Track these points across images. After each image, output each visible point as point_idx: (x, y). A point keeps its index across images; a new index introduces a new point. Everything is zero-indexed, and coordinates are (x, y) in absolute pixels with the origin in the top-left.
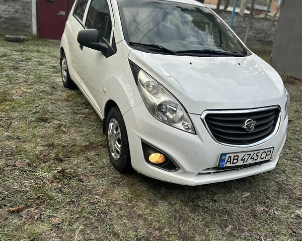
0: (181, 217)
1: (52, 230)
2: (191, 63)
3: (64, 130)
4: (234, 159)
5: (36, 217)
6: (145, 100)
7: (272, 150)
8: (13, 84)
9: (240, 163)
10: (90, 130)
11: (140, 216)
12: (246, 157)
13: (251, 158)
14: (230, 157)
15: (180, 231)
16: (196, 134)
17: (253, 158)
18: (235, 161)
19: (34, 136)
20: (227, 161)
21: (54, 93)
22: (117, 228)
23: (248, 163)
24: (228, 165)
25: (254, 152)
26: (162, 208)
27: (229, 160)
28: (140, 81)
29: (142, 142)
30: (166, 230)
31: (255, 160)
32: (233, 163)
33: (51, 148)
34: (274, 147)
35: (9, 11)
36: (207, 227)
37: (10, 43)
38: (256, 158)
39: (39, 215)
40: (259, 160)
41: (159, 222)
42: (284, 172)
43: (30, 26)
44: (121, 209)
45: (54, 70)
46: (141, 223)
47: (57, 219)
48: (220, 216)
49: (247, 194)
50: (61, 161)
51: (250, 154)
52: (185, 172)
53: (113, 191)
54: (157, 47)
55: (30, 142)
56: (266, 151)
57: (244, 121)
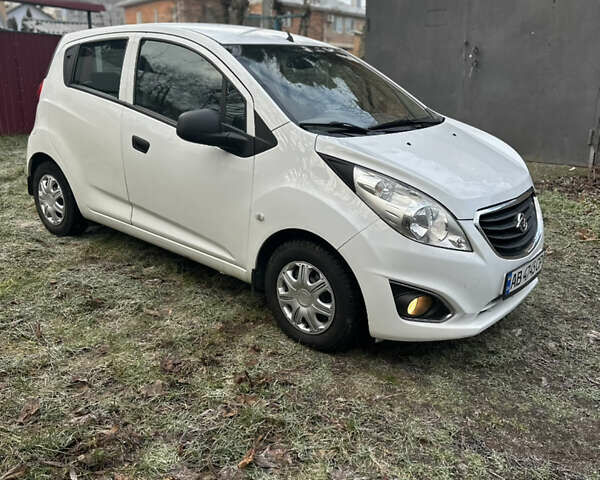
0: (476, 389)
1: (337, 468)
2: (409, 144)
4: (518, 278)
5: (289, 460)
6: (384, 217)
9: (523, 281)
11: (426, 405)
12: (527, 271)
13: (530, 272)
14: (515, 275)
15: (494, 408)
16: (472, 251)
18: (519, 281)
21: (51, 250)
24: (514, 288)
25: (533, 261)
27: (514, 281)
28: (362, 186)
29: (392, 285)
30: (477, 413)
31: (533, 272)
32: (517, 285)
36: (519, 389)
41: (457, 405)
44: (392, 406)
51: (530, 266)
52: (464, 316)
53: (352, 384)
55: (116, 350)
57: (516, 216)
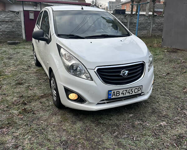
1: (13, 139)
2: (91, 42)
3: (31, 88)
4: (117, 93)
5: (5, 133)
6: (64, 63)
7: (141, 87)
8: (7, 66)
9: (121, 96)
10: (46, 88)
11: (64, 130)
12: (125, 92)
13: (128, 93)
14: (114, 92)
15: (86, 137)
16: (93, 80)
17: (129, 92)
18: (118, 95)
19: (13, 92)
20: (113, 95)
21: (29, 69)
22: (50, 137)
23: (126, 95)
24: (114, 97)
25: (129, 89)
26: (79, 125)
27: (114, 94)
28: (62, 54)
29: (64, 88)
30: (78, 137)
31: (131, 93)
32: (117, 96)
33: (21, 98)
34: (142, 86)
35: (9, 28)
36: (103, 134)
37: (10, 45)
38: (131, 92)
39: (7, 132)
40: (134, 94)
41: (75, 132)
42: (158, 102)
43: (21, 35)
44: (54, 127)
45: (32, 57)
46: (64, 133)
47: (17, 133)
48: (112, 128)
49: (131, 115)
50: (25, 104)
51: (127, 90)
52: (90, 103)
53: (52, 118)
54: (73, 35)
55: (10, 96)
56: (137, 88)
57: (121, 71)
